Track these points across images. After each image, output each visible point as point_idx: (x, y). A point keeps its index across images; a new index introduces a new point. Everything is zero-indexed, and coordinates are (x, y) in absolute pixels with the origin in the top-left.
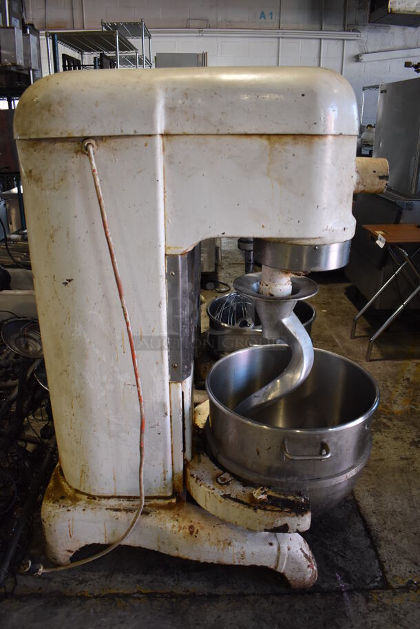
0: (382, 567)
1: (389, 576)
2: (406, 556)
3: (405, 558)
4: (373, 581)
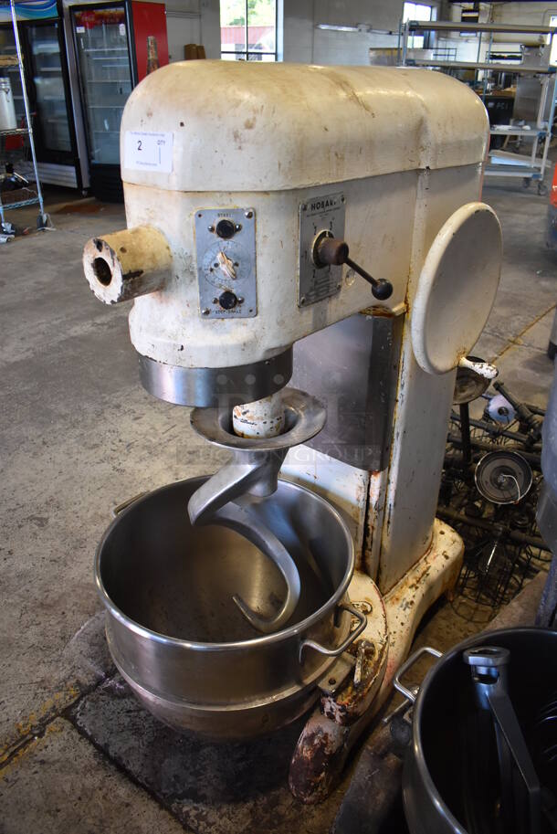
0: (81, 731)
1: (68, 725)
2: (58, 765)
3: (58, 761)
4: (83, 708)
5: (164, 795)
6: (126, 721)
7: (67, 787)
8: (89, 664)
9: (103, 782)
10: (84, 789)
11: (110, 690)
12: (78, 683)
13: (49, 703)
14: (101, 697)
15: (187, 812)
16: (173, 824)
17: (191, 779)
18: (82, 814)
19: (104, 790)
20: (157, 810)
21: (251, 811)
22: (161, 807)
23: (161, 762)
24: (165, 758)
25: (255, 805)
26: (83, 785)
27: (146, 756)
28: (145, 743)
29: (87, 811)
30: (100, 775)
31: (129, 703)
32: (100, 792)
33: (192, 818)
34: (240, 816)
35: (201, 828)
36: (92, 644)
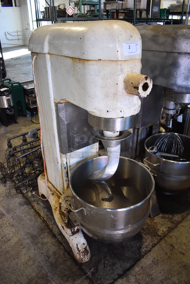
5: (139, 256)
6: (109, 268)
8: (78, 282)
9: (133, 276)
14: (96, 277)
15: (145, 250)
16: (149, 254)
17: (134, 249)
18: (145, 282)
19: (136, 275)
20: (144, 259)
21: (145, 234)
22: (143, 257)
23: (127, 257)
24: (125, 256)
25: (143, 233)
26: (134, 282)
27: (124, 262)
28: (119, 262)
29: (144, 281)
30: (130, 276)
31: (101, 267)
32: (137, 276)
33: (147, 249)
34: (146, 237)
35: (150, 247)
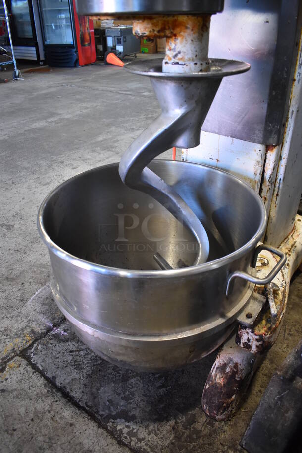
0: (34, 367)
1: (24, 362)
2: (15, 393)
3: (16, 390)
4: (36, 349)
5: (101, 416)
6: (70, 358)
7: (22, 411)
8: (41, 318)
9: (51, 406)
10: (36, 413)
11: (57, 337)
12: (33, 331)
13: (10, 346)
14: (50, 341)
15: (121, 430)
16: (110, 440)
17: (122, 403)
18: (34, 432)
19: (53, 413)
20: (95, 428)
21: (174, 428)
22: (100, 426)
23: (98, 390)
24: (101, 386)
25: (176, 423)
26: (35, 409)
27: (85, 385)
28: (85, 375)
29: (38, 430)
30: (49, 400)
31: (71, 345)
32: (49, 415)
33: (125, 435)
34: (165, 432)
35: (133, 443)
36: (43, 304)
